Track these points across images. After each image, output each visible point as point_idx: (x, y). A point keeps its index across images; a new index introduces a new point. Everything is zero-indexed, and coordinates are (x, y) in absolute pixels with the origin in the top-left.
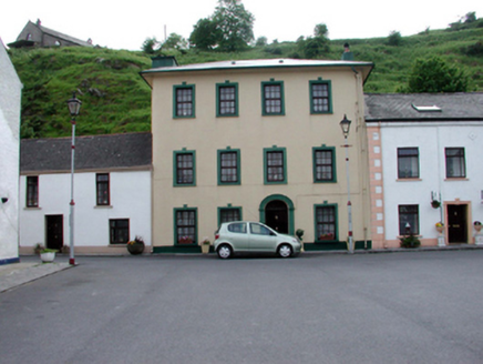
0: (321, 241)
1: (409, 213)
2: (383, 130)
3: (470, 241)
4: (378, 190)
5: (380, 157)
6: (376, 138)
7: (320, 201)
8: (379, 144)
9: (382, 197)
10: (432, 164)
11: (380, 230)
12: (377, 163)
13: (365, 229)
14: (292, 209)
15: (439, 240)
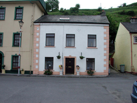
0: (13, 70)
1: (49, 60)
2: (41, 26)
3: (75, 74)
4: (37, 50)
5: (39, 37)
6: (38, 30)
7: (14, 54)
8: (39, 32)
9: (38, 53)
10: (60, 40)
11: (37, 67)
12: (37, 40)
13: (31, 66)
14: (4, 57)
15: (60, 72)
